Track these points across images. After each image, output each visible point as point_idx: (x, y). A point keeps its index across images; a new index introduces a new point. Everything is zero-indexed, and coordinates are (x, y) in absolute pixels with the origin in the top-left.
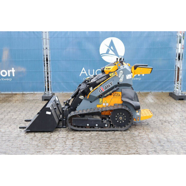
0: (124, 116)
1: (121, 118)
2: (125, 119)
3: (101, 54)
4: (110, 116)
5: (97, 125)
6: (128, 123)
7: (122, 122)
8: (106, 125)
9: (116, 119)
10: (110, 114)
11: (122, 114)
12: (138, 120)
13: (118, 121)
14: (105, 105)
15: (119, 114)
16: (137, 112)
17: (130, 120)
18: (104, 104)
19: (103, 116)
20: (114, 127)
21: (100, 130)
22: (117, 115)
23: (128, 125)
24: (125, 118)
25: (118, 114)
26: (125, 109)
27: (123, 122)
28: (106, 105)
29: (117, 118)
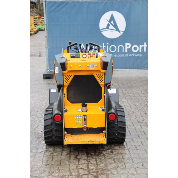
3: (100, 29)
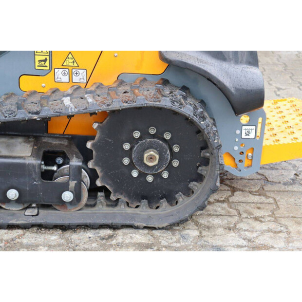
0: (170, 143)
1: (151, 158)
2: (176, 163)
4: (89, 145)
5: (12, 194)
6: (193, 185)
7: (157, 176)
8: (67, 196)
9: (126, 161)
10: (95, 131)
11: (159, 136)
12: (246, 163)
13: (135, 174)
14: (65, 79)
15: (145, 134)
16: (244, 119)
17: (202, 170)
18: (59, 72)
19: (56, 142)
20: (116, 203)
21: (33, 220)
22: (133, 141)
23: (188, 192)
24: (173, 155)
25: (137, 134)
26: (176, 107)
27: (165, 175)
28: (76, 79)
29: (129, 154)
